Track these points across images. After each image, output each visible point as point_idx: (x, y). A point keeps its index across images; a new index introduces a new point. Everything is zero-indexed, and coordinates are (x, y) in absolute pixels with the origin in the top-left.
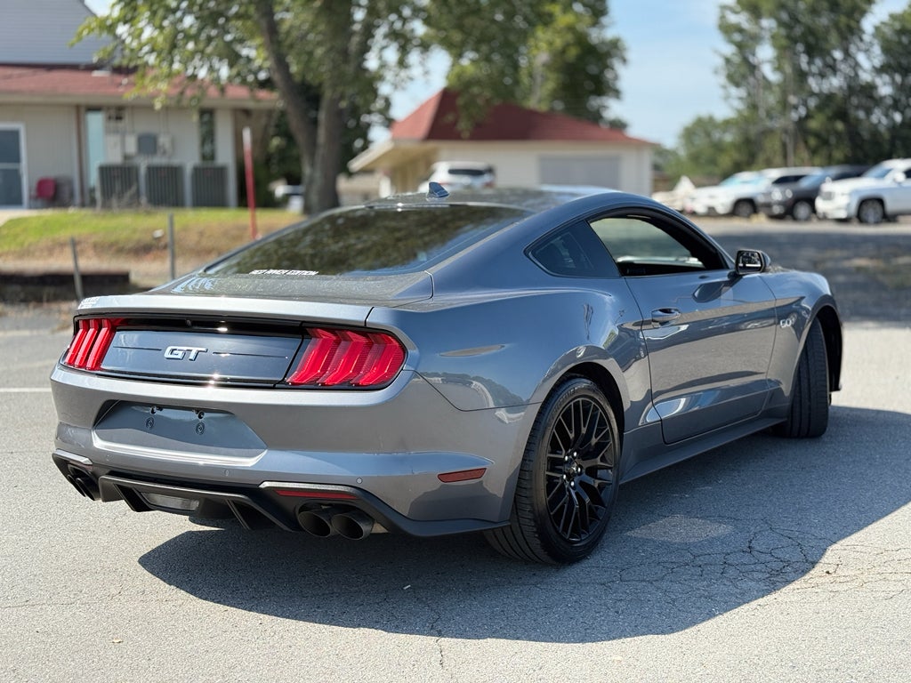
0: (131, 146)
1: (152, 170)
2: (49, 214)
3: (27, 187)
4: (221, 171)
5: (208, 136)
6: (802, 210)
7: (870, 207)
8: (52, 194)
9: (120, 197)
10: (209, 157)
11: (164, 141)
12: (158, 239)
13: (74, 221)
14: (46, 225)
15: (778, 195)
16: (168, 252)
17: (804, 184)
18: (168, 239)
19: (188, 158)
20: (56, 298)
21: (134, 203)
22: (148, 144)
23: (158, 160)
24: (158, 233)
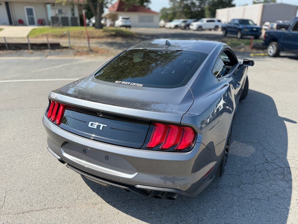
0: (57, 12)
1: (62, 18)
2: (41, 27)
3: (36, 21)
4: (76, 18)
5: (73, 10)
6: (187, 28)
7: (200, 28)
8: (41, 23)
9: (56, 24)
10: (73, 14)
11: (64, 11)
12: (65, 34)
13: (47, 29)
14: (41, 31)
15: (183, 25)
16: (68, 37)
17: (188, 23)
18: (67, 34)
19: (69, 15)
20: (45, 49)
21: (59, 25)
22: (60, 12)
23: (63, 16)
24: (65, 33)
